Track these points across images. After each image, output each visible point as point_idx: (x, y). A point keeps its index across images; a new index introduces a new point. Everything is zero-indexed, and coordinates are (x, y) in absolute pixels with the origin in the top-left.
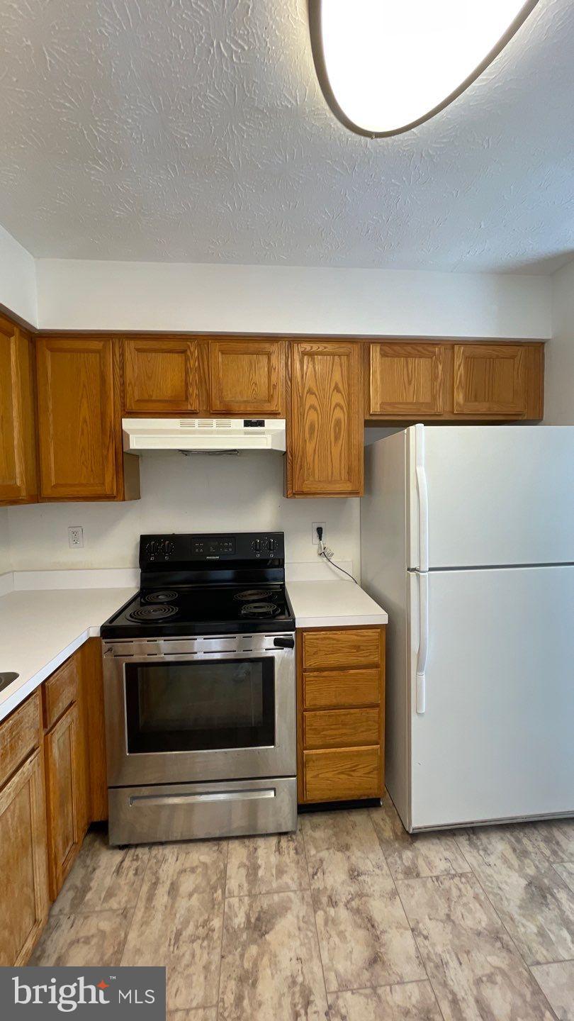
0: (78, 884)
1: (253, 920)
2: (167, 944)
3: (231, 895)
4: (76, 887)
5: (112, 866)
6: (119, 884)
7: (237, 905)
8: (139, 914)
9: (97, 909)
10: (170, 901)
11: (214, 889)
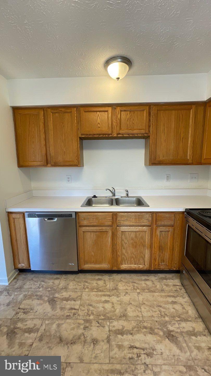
0: (167, 277)
1: (172, 333)
2: (157, 303)
3: (179, 324)
4: (166, 277)
5: (175, 283)
6: (170, 287)
7: (176, 326)
8: (163, 294)
9: (162, 283)
10: (170, 302)
11: (179, 317)
